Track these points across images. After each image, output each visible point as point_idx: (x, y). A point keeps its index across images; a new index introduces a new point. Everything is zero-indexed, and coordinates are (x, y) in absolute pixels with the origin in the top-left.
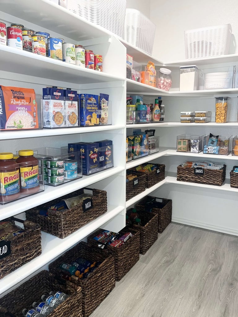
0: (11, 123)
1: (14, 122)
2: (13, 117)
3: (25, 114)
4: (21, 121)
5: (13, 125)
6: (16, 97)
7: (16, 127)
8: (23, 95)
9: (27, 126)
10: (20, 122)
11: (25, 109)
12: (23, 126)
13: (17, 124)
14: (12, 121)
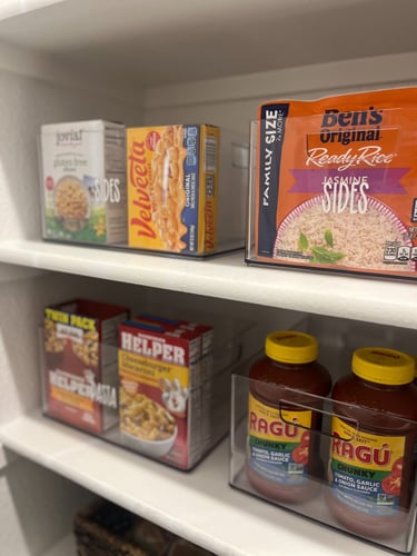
0: (290, 240)
1: (298, 237)
2: (302, 219)
3: (356, 208)
4: (335, 233)
5: (295, 248)
6: (336, 138)
7: (303, 257)
8: (379, 119)
9: (358, 257)
10: (329, 240)
11: (357, 187)
12: (340, 257)
13: (311, 246)
14: (291, 232)
